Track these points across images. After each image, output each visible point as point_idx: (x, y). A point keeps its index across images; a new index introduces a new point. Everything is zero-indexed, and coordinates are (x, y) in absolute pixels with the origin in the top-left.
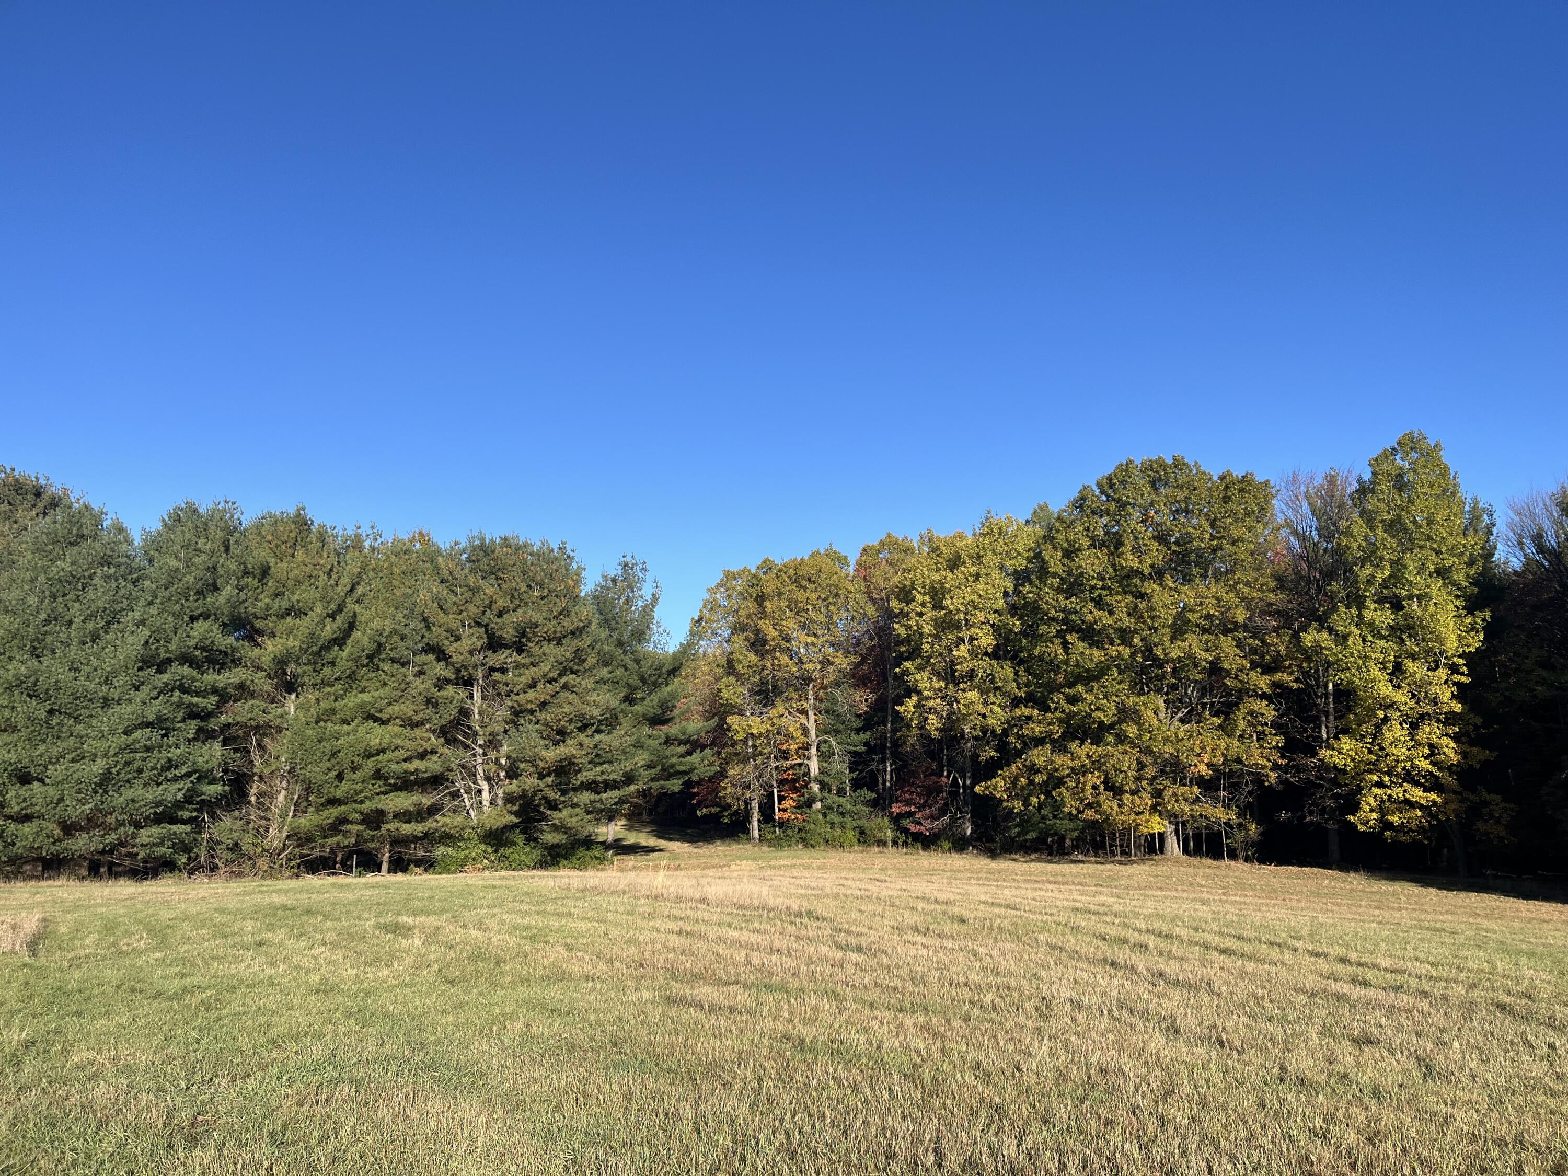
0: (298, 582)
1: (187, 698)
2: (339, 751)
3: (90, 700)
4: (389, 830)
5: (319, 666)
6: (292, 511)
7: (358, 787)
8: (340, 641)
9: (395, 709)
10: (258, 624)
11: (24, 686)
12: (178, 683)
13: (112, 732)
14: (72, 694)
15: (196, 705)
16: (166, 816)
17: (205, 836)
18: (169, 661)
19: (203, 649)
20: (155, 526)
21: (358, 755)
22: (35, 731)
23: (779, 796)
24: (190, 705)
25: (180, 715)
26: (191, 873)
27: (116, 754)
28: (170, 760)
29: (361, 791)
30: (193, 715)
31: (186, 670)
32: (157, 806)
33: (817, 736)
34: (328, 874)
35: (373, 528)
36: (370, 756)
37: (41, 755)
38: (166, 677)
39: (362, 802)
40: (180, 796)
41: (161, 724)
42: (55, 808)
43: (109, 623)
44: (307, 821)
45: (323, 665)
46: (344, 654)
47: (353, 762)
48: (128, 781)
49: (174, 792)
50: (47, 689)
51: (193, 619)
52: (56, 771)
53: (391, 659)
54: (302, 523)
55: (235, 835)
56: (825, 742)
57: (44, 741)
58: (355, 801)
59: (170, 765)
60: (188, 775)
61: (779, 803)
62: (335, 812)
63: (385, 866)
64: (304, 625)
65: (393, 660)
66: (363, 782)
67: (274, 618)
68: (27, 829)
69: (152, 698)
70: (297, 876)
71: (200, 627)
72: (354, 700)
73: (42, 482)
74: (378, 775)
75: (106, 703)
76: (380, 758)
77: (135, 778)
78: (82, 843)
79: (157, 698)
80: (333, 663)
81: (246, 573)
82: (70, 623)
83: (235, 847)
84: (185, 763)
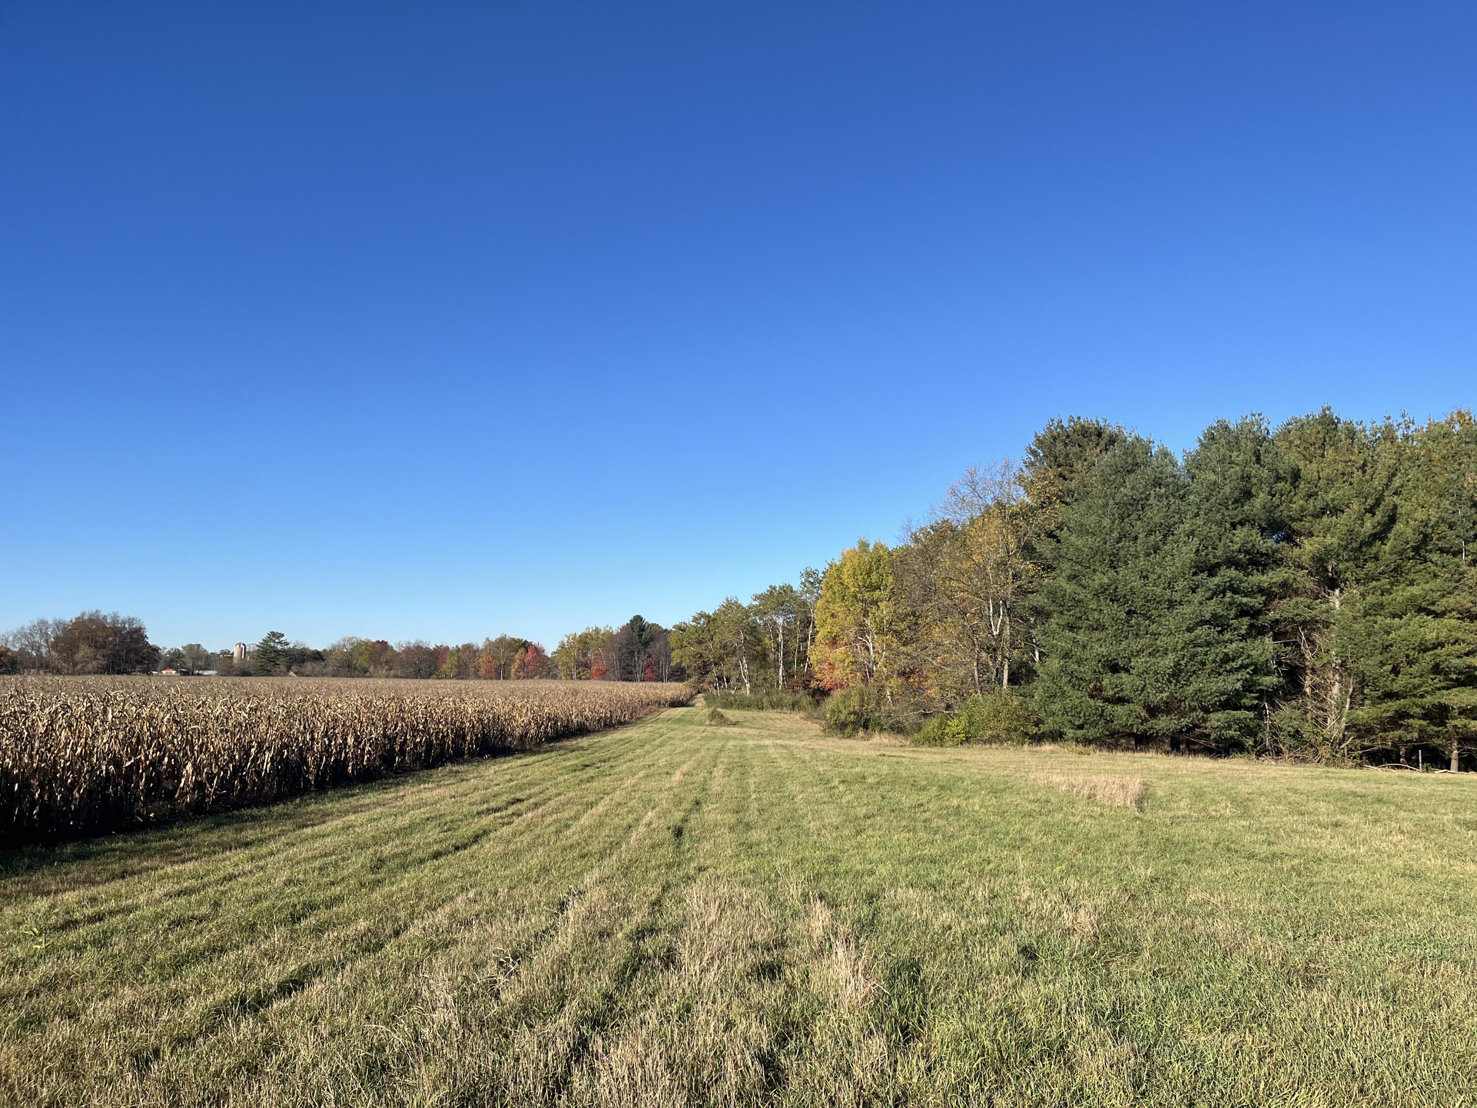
0: (1330, 481)
1: (1239, 599)
2: (1391, 645)
3: (1158, 602)
4: (1455, 726)
5: (1361, 563)
7: (1417, 681)
8: (1380, 536)
9: (1451, 601)
10: (1295, 526)
11: (1107, 592)
12: (1228, 584)
13: (1178, 630)
14: (1144, 598)
15: (1245, 604)
16: (1230, 703)
17: (1268, 722)
18: (1218, 565)
19: (1247, 552)
20: (1194, 446)
21: (1414, 649)
22: (1118, 629)
24: (1240, 604)
25: (1233, 612)
26: (1259, 755)
27: (1183, 648)
28: (1226, 654)
29: (1420, 686)
30: (1243, 612)
31: (1233, 573)
34: (1393, 768)
35: (1403, 416)
36: (1427, 650)
37: (1124, 650)
38: (1217, 580)
39: (1422, 696)
40: (1238, 685)
41: (1218, 622)
42: (1140, 695)
43: (1165, 536)
44: (1365, 713)
45: (1365, 561)
46: (1387, 548)
47: (1408, 656)
48: (1194, 672)
49: (1233, 682)
50: (1125, 595)
51: (1234, 526)
52: (1138, 663)
53: (1440, 549)
54: (1328, 423)
55: (1295, 723)
57: (1126, 638)
59: (1227, 659)
60: (1243, 667)
62: (1393, 706)
63: (1454, 764)
64: (1342, 521)
65: (1442, 551)
66: (1421, 676)
67: (1309, 518)
68: (1120, 710)
69: (1207, 599)
70: (1361, 766)
71: (1241, 533)
72: (1402, 594)
73: (1102, 424)
74: (1436, 669)
75: (1171, 604)
76: (1438, 651)
77: (1199, 670)
78: (1164, 723)
79: (1212, 598)
80: (1376, 558)
81: (1279, 479)
82: (1136, 538)
83: (1296, 734)
84: (1240, 656)
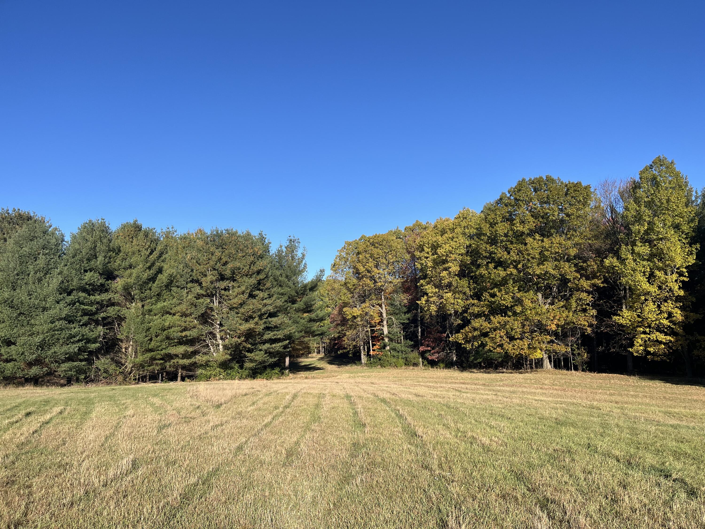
0: (134, 253)
1: (83, 307)
2: (150, 328)
3: (36, 308)
6: (132, 222)
7: (158, 344)
8: (153, 279)
9: (178, 308)
10: (116, 273)
11: (7, 303)
12: (77, 300)
13: (45, 322)
14: (28, 306)
15: (86, 309)
16: (70, 358)
17: (94, 366)
19: (90, 285)
21: (159, 330)
22: (11, 323)
23: (372, 344)
24: (83, 309)
25: (80, 314)
26: (87, 383)
27: (47, 332)
28: (71, 334)
29: (160, 346)
30: (85, 313)
31: (82, 295)
32: (66, 354)
33: (387, 316)
36: (164, 330)
37: (15, 333)
38: (72, 297)
39: (162, 350)
40: (76, 350)
41: (69, 319)
42: (20, 357)
43: (46, 274)
44: (140, 358)
45: (146, 290)
46: (155, 285)
47: (157, 333)
48: (53, 343)
50: (18, 304)
51: (86, 271)
52: (21, 340)
54: (138, 228)
55: (106, 366)
56: (390, 318)
57: (16, 326)
58: (158, 350)
59: (72, 336)
60: (79, 341)
61: (373, 347)
62: (149, 355)
63: (179, 378)
64: (135, 272)
65: (178, 287)
66: (161, 341)
67: (123, 270)
68: (10, 365)
69: (64, 307)
70: (138, 383)
71: (89, 275)
74: (168, 338)
76: (169, 330)
77: (56, 342)
80: (150, 290)
82: (29, 274)
83: (106, 371)
